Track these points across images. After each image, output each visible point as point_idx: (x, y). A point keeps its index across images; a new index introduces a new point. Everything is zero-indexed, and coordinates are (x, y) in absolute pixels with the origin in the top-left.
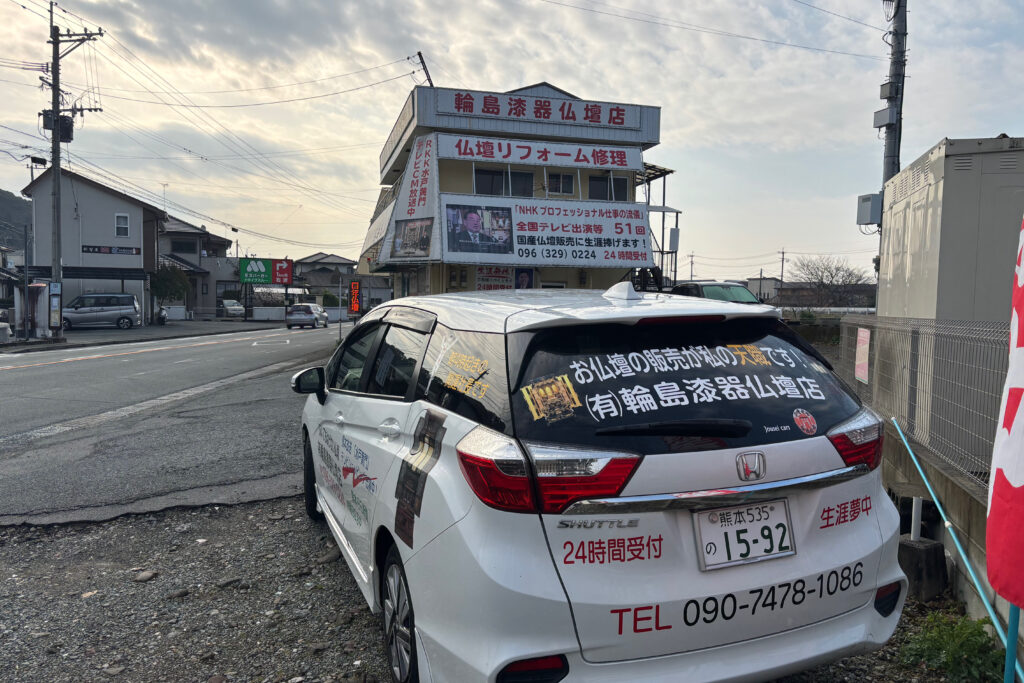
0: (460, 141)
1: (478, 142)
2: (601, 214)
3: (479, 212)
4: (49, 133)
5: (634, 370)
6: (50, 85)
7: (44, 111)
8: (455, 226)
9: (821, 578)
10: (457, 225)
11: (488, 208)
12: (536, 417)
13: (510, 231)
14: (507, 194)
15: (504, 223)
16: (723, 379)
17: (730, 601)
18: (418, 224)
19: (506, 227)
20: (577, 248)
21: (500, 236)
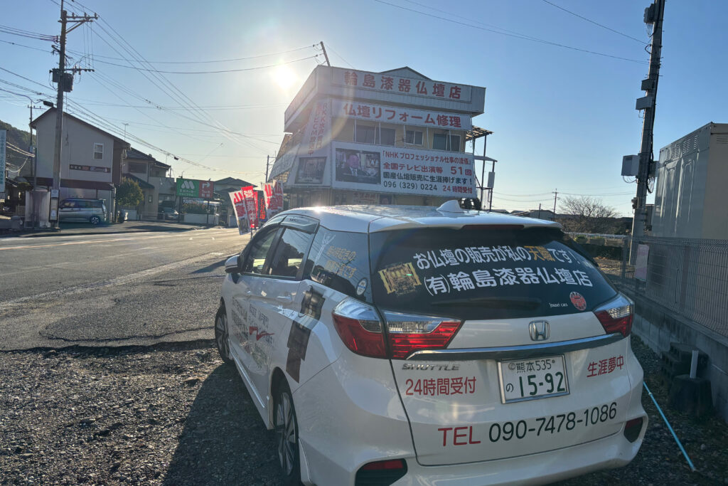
0: (347, 105)
1: (359, 106)
2: (442, 160)
3: (358, 154)
4: (56, 85)
5: (458, 261)
6: (58, 51)
7: (54, 69)
8: (341, 163)
9: (587, 412)
11: (364, 152)
12: (389, 291)
13: (379, 169)
14: (377, 143)
15: (375, 162)
16: (521, 269)
17: (522, 426)
19: (376, 165)
20: (424, 183)
21: (371, 172)
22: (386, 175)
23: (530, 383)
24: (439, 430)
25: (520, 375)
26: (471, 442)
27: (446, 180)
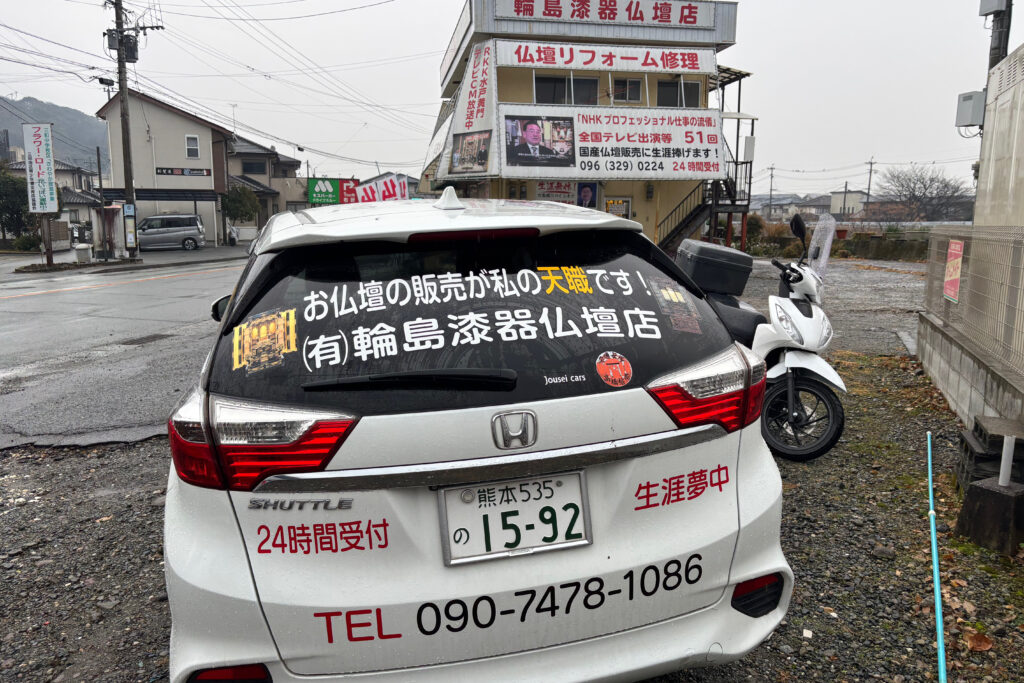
0: (520, 47)
1: (539, 48)
2: (670, 122)
3: (539, 122)
5: (386, 303)
8: (514, 138)
9: (630, 575)
10: (516, 137)
11: (548, 119)
12: (236, 366)
13: (572, 143)
14: (569, 102)
15: (566, 133)
16: (508, 313)
17: (484, 606)
18: (476, 137)
19: (568, 138)
20: (644, 159)
21: (561, 148)
22: (584, 152)
23: (506, 526)
24: (316, 615)
25: (485, 511)
26: (381, 636)
27: (678, 152)
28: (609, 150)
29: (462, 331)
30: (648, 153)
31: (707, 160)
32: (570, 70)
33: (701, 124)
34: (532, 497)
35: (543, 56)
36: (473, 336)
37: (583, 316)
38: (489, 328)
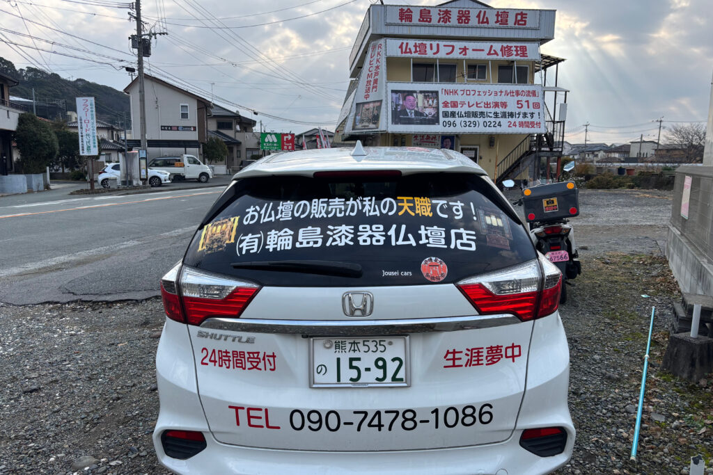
0: (402, 43)
1: (416, 43)
3: (415, 95)
5: (293, 215)
8: (397, 105)
9: (436, 411)
10: (399, 105)
11: (421, 92)
12: (200, 249)
13: (437, 108)
14: (436, 81)
15: (433, 102)
16: (368, 226)
18: (371, 105)
19: (434, 105)
20: (487, 119)
21: (429, 112)
22: (446, 115)
26: (268, 426)
27: (511, 115)
28: (463, 113)
29: (334, 237)
30: (490, 115)
31: (532, 120)
32: (436, 59)
33: (528, 95)
34: (371, 350)
35: (418, 49)
36: (341, 241)
37: (420, 232)
38: (352, 236)
